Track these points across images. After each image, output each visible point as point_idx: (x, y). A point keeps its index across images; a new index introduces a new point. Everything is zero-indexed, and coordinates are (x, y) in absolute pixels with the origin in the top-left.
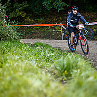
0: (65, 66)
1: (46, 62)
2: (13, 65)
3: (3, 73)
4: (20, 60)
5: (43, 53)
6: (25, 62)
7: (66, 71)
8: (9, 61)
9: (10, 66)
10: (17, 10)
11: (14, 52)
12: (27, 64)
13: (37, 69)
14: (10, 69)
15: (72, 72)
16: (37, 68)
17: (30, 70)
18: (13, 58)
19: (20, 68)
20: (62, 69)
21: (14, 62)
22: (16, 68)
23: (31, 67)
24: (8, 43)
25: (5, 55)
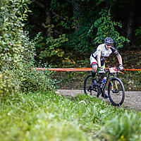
0: (122, 129)
1: (94, 122)
2: (46, 127)
3: (31, 139)
4: (55, 120)
5: (89, 109)
6: (63, 124)
7: (122, 137)
8: (39, 121)
9: (41, 128)
10: (51, 47)
11: (48, 108)
12: (65, 125)
13: (80, 133)
14: (42, 132)
15: (132, 137)
16: (81, 131)
17: (70, 134)
18: (46, 117)
19: (56, 132)
20: (117, 133)
21: (47, 123)
22: (49, 131)
23: (71, 131)
24: (38, 95)
25: (34, 112)
